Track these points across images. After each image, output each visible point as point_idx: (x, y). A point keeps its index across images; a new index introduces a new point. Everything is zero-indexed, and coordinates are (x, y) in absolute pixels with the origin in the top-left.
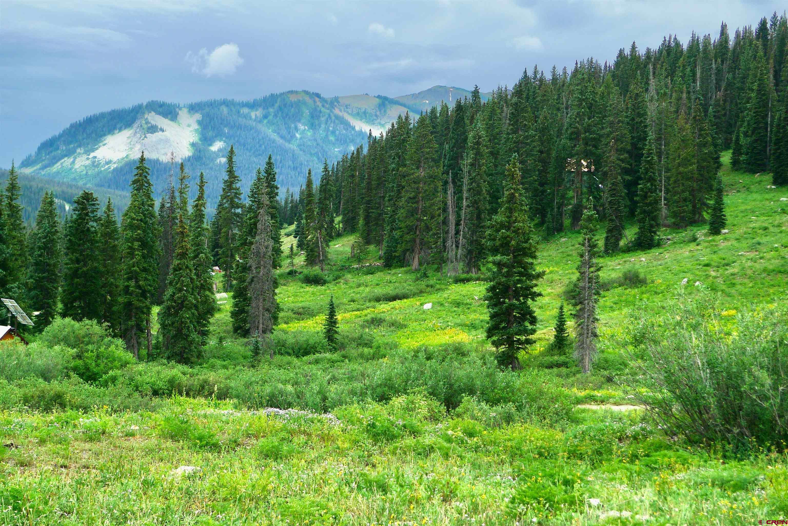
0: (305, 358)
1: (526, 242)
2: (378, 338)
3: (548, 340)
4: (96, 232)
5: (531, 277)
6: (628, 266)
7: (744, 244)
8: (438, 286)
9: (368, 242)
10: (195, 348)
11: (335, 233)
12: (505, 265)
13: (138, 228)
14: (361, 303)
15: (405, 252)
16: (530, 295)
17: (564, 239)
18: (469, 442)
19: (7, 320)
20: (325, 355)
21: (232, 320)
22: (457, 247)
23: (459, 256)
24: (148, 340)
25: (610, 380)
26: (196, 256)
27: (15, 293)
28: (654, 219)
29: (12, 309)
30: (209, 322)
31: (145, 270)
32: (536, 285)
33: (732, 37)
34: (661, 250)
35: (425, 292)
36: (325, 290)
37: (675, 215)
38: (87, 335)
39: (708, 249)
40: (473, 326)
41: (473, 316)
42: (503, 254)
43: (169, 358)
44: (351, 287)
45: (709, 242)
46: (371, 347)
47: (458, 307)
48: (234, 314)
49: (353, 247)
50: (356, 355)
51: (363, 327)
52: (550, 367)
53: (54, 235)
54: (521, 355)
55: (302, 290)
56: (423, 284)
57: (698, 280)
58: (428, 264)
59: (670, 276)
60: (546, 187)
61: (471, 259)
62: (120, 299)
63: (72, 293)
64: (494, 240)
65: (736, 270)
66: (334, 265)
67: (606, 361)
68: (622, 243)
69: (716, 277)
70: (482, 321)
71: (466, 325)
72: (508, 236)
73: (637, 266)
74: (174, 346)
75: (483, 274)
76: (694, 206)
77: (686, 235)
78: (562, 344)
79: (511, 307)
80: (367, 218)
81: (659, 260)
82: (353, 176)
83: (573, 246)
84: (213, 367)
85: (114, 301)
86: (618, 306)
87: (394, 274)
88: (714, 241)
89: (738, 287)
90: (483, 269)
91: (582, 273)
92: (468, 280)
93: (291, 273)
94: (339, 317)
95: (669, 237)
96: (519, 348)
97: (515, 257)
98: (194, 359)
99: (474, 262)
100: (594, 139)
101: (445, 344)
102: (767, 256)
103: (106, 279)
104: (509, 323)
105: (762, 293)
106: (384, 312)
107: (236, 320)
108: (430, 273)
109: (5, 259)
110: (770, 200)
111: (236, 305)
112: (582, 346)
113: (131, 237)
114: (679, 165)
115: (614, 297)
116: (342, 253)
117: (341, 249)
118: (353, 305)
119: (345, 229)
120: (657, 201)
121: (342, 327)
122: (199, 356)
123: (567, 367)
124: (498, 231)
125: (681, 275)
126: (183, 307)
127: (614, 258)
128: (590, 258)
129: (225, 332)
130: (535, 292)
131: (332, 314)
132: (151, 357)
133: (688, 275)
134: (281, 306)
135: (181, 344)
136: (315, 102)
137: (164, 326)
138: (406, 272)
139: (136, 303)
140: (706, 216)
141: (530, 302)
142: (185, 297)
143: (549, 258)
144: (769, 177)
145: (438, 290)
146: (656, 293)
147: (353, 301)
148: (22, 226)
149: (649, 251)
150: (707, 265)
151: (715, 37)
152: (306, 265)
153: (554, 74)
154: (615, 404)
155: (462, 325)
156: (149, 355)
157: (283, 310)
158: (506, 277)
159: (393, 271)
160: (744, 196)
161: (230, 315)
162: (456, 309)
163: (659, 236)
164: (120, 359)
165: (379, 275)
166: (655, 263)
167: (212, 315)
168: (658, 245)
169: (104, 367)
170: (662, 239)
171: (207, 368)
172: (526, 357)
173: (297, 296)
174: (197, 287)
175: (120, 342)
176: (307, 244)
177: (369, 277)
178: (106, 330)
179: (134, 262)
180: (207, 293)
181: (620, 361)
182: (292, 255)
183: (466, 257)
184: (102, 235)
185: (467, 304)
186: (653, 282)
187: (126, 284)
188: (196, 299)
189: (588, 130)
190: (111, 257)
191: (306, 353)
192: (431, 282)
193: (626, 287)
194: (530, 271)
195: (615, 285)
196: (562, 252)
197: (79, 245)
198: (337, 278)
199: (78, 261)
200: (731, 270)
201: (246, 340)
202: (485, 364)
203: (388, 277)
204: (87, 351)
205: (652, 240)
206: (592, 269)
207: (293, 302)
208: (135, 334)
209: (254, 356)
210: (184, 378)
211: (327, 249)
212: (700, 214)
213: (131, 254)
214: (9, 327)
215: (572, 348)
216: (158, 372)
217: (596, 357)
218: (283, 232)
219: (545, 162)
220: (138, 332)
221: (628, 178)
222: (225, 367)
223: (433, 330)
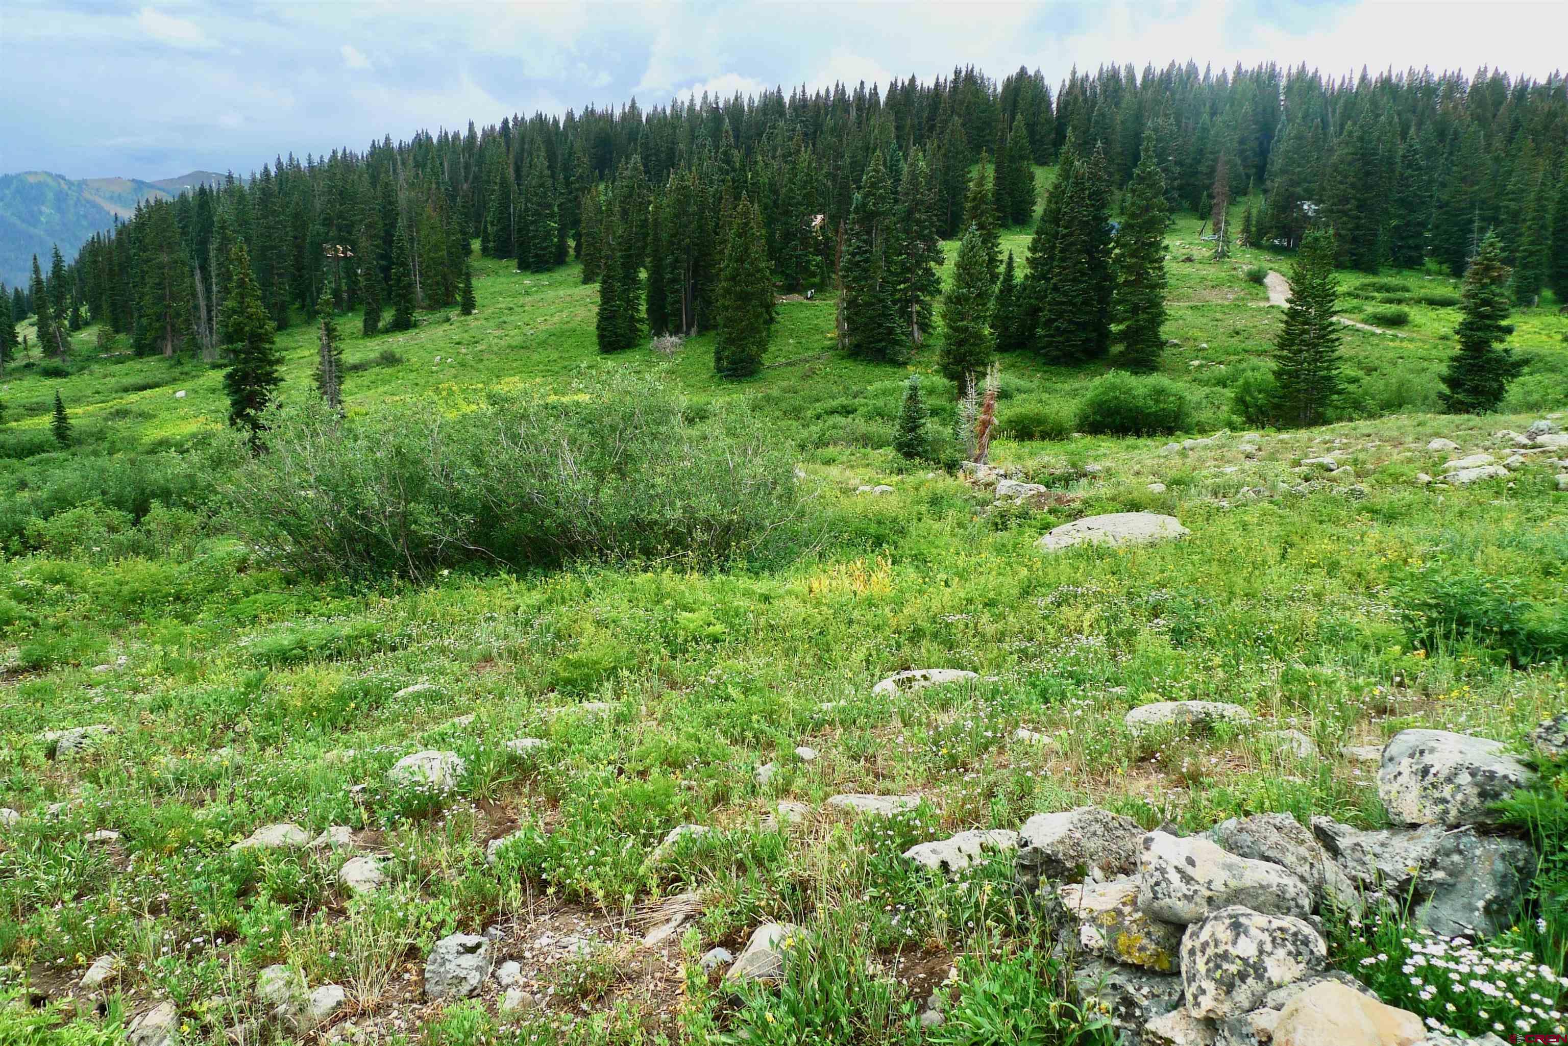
0: (27, 460)
1: (261, 328)
2: (121, 431)
5: (272, 363)
6: (385, 347)
7: (492, 323)
8: (194, 373)
9: (116, 331)
11: (80, 322)
12: (241, 352)
14: (107, 394)
15: (155, 339)
16: (272, 380)
20: (54, 454)
22: (211, 332)
23: (214, 342)
28: (409, 301)
32: (277, 371)
33: (479, 134)
34: (416, 331)
35: (179, 380)
36: (67, 382)
37: (430, 297)
39: (460, 329)
44: (98, 378)
45: (461, 322)
49: (99, 336)
51: (106, 420)
55: (38, 384)
56: (177, 371)
57: (450, 357)
58: (182, 351)
59: (424, 354)
60: (305, 272)
65: (483, 347)
66: (78, 356)
68: (380, 325)
69: (466, 354)
70: (225, 409)
72: (241, 322)
73: (394, 346)
76: (447, 289)
77: (440, 316)
80: (113, 305)
81: (415, 339)
82: (96, 262)
87: (145, 363)
88: (465, 321)
89: (486, 362)
93: (28, 366)
94: (70, 412)
95: (425, 318)
97: (251, 343)
100: (347, 225)
102: (512, 333)
105: (506, 366)
106: (131, 403)
108: (184, 360)
110: (515, 283)
114: (430, 251)
115: (371, 377)
116: (88, 343)
117: (87, 338)
118: (97, 397)
119: (91, 318)
120: (410, 285)
121: (75, 423)
124: (229, 317)
125: (435, 353)
130: (277, 378)
131: (60, 410)
133: (441, 353)
136: (59, 184)
138: (160, 361)
140: (459, 298)
141: (272, 387)
144: (515, 262)
145: (193, 377)
146: (412, 371)
147: (98, 393)
149: (406, 332)
150: (458, 343)
151: (464, 133)
152: (44, 357)
153: (310, 161)
158: (243, 363)
159: (145, 360)
160: (492, 279)
163: (415, 317)
165: (129, 364)
166: (411, 343)
168: (415, 326)
170: (418, 320)
173: (32, 390)
176: (47, 335)
177: (118, 367)
186: (408, 360)
189: (340, 215)
191: (31, 453)
192: (186, 369)
193: (382, 366)
194: (269, 357)
195: (373, 364)
198: (82, 369)
200: (479, 347)
203: (139, 366)
205: (409, 321)
207: (27, 398)
211: (70, 340)
212: (453, 296)
219: (300, 248)
221: (383, 263)
223: (183, 418)
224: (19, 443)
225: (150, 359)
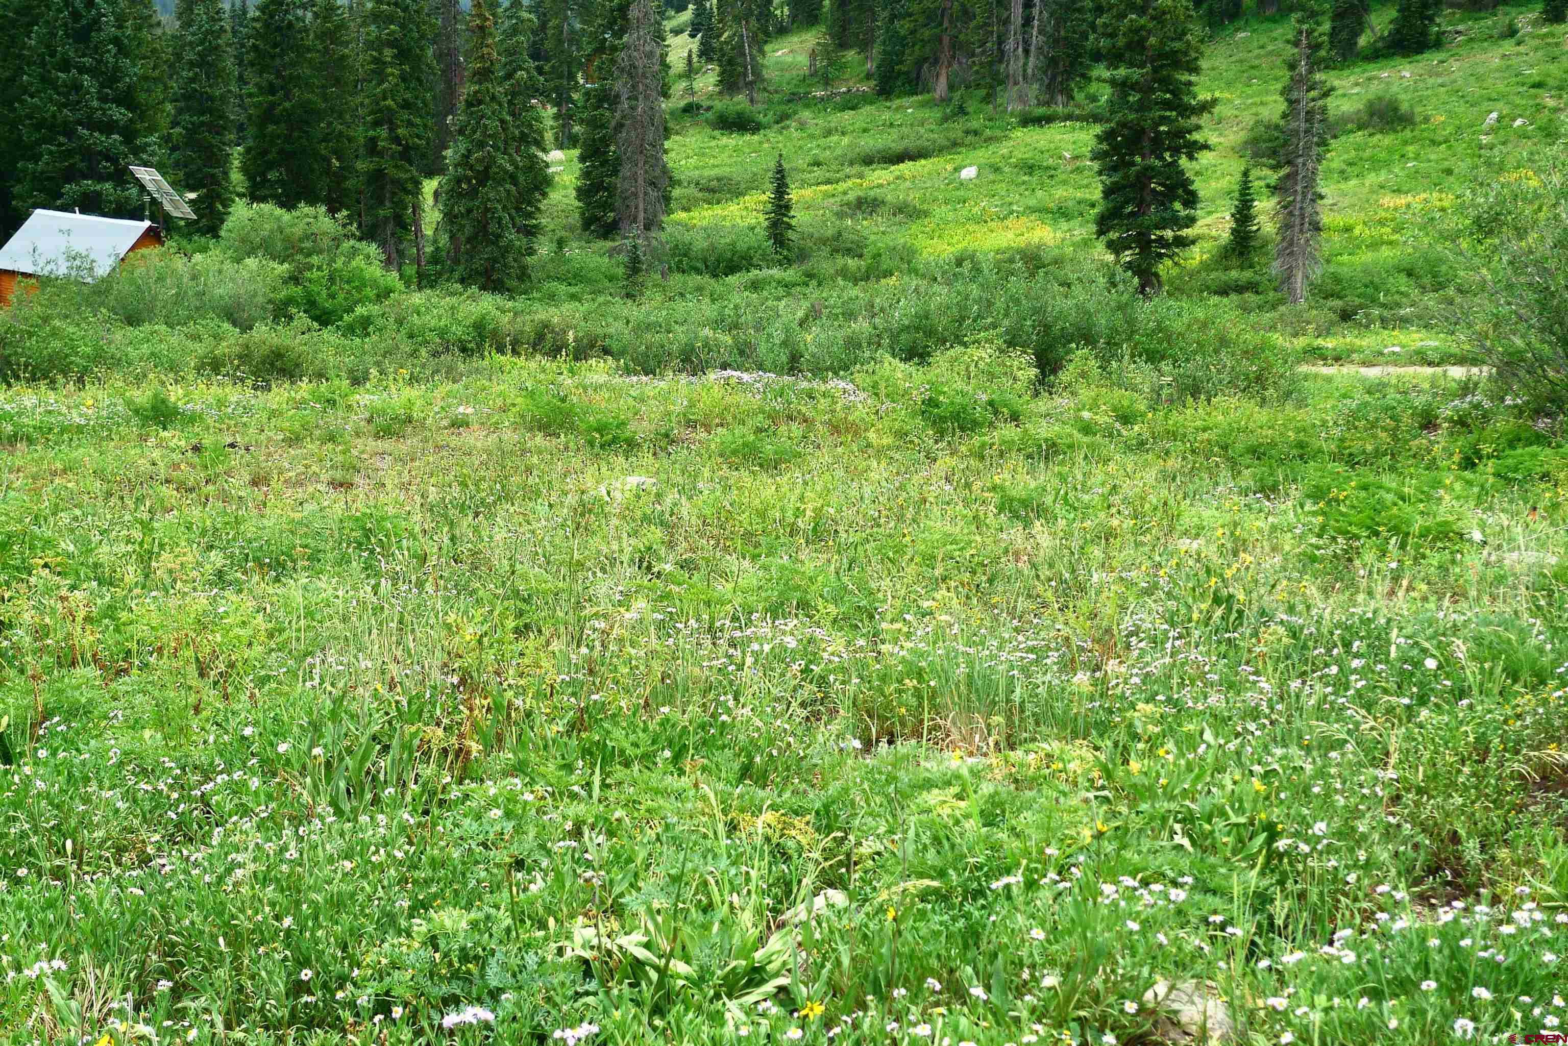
0: (730, 279)
1: (1179, 39)
2: (873, 237)
3: (1215, 239)
4: (306, 30)
5: (1187, 111)
6: (1375, 89)
8: (988, 132)
9: (843, 45)
10: (515, 260)
11: (774, 25)
12: (1135, 86)
13: (390, 19)
14: (834, 167)
15: (919, 63)
16: (1185, 147)
17: (1243, 35)
18: (1124, 433)
19: (142, 207)
20: (771, 272)
21: (577, 203)
22: (1027, 52)
23: (1030, 71)
24: (417, 246)
25: (1346, 316)
26: (509, 76)
27: (153, 154)
29: (150, 187)
30: (538, 209)
31: (406, 105)
32: (1198, 128)
34: (1442, 56)
35: (961, 145)
36: (760, 143)
38: (307, 237)
39: (1540, 53)
40: (1062, 213)
41: (1060, 193)
42: (1131, 65)
43: (462, 281)
44: (812, 137)
45: (1545, 35)
46: (860, 256)
47: (1030, 174)
48: (583, 193)
49: (813, 55)
50: (832, 271)
51: (840, 215)
52: (1223, 292)
53: (219, 37)
54: (1165, 268)
55: (713, 143)
56: (957, 128)
57: (1520, 116)
58: (967, 87)
59: (1461, 108)
61: (1053, 78)
62: (361, 165)
63: (265, 153)
64: (1112, 36)
66: (776, 92)
67: (1337, 279)
68: (1362, 41)
69: (1557, 110)
70: (1079, 203)
71: (1048, 211)
72: (1142, 27)
73: (1395, 89)
74: (472, 257)
75: (1078, 106)
77: (1495, 24)
78: (1247, 247)
79: (1147, 174)
81: (1438, 75)
83: (1262, 47)
84: (552, 297)
85: (347, 169)
86: (1355, 170)
87: (897, 109)
88: (1553, 35)
90: (1079, 97)
91: (1291, 102)
92: (1049, 119)
93: (690, 109)
94: (794, 194)
95: (1460, 28)
96: (1161, 256)
97: (1155, 70)
98: (513, 283)
99: (1061, 83)
101: (1009, 248)
103: (330, 124)
104: (1141, 204)
106: (880, 186)
107: (588, 204)
108: (971, 106)
109: (129, 87)
111: (586, 174)
112: (1289, 248)
113: (378, 38)
115: (1348, 152)
116: (790, 67)
117: (789, 59)
118: (818, 173)
119: (794, 17)
121: (799, 217)
122: (523, 275)
123: (1257, 292)
124: (1121, 17)
125: (1485, 105)
126: (487, 178)
127: (1346, 72)
128: (1310, 72)
129: (564, 228)
130: (1195, 142)
131: (781, 189)
132: (425, 281)
133: (1500, 105)
134: (676, 176)
135: (488, 252)
137: (450, 217)
138: (923, 105)
139: (391, 172)
141: (1183, 161)
142: (493, 160)
143: (1212, 73)
145: (989, 140)
146: (1434, 143)
147: (818, 164)
148: (154, 20)
149: (1419, 57)
150: (1539, 85)
152: (720, 93)
154: (1364, 364)
155: (1041, 211)
156: (421, 276)
157: (679, 183)
158: (1137, 111)
159: (897, 102)
161: (574, 194)
162: (1026, 178)
163: (1439, 25)
164: (375, 283)
165: (867, 110)
166: (1431, 81)
167: (544, 195)
168: (1438, 45)
169: (345, 299)
170: (1444, 33)
171: (540, 300)
172: (1175, 272)
173: (703, 154)
174: (514, 139)
175: (373, 249)
176: (721, 49)
177: (848, 115)
178: (344, 226)
179: (384, 92)
180: (534, 149)
181: (1367, 280)
182: (690, 72)
183: (1045, 73)
184: (317, 37)
185: (1048, 168)
186: (1426, 120)
187: (371, 133)
188: (513, 162)
190: (338, 82)
191: (732, 269)
192: (975, 124)
193: (1371, 130)
194: (1186, 99)
195: (1349, 126)
196: (1241, 61)
197: (273, 57)
198: (782, 118)
199: (272, 90)
201: (609, 244)
202: (1114, 285)
203: (886, 116)
204: (310, 267)
205: (1424, 33)
206: (1313, 94)
207: (697, 168)
208: (393, 234)
209: (629, 276)
210: (506, 319)
211: (760, 59)
213: (380, 74)
214: (147, 223)
215: (1267, 254)
216: (453, 308)
217: (1317, 273)
218: (668, 25)
220: (398, 230)
222: (573, 297)
223: (981, 220)
224: (713, 248)
225: (905, 101)
